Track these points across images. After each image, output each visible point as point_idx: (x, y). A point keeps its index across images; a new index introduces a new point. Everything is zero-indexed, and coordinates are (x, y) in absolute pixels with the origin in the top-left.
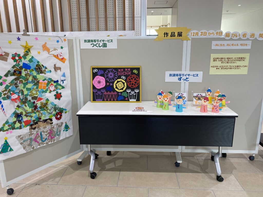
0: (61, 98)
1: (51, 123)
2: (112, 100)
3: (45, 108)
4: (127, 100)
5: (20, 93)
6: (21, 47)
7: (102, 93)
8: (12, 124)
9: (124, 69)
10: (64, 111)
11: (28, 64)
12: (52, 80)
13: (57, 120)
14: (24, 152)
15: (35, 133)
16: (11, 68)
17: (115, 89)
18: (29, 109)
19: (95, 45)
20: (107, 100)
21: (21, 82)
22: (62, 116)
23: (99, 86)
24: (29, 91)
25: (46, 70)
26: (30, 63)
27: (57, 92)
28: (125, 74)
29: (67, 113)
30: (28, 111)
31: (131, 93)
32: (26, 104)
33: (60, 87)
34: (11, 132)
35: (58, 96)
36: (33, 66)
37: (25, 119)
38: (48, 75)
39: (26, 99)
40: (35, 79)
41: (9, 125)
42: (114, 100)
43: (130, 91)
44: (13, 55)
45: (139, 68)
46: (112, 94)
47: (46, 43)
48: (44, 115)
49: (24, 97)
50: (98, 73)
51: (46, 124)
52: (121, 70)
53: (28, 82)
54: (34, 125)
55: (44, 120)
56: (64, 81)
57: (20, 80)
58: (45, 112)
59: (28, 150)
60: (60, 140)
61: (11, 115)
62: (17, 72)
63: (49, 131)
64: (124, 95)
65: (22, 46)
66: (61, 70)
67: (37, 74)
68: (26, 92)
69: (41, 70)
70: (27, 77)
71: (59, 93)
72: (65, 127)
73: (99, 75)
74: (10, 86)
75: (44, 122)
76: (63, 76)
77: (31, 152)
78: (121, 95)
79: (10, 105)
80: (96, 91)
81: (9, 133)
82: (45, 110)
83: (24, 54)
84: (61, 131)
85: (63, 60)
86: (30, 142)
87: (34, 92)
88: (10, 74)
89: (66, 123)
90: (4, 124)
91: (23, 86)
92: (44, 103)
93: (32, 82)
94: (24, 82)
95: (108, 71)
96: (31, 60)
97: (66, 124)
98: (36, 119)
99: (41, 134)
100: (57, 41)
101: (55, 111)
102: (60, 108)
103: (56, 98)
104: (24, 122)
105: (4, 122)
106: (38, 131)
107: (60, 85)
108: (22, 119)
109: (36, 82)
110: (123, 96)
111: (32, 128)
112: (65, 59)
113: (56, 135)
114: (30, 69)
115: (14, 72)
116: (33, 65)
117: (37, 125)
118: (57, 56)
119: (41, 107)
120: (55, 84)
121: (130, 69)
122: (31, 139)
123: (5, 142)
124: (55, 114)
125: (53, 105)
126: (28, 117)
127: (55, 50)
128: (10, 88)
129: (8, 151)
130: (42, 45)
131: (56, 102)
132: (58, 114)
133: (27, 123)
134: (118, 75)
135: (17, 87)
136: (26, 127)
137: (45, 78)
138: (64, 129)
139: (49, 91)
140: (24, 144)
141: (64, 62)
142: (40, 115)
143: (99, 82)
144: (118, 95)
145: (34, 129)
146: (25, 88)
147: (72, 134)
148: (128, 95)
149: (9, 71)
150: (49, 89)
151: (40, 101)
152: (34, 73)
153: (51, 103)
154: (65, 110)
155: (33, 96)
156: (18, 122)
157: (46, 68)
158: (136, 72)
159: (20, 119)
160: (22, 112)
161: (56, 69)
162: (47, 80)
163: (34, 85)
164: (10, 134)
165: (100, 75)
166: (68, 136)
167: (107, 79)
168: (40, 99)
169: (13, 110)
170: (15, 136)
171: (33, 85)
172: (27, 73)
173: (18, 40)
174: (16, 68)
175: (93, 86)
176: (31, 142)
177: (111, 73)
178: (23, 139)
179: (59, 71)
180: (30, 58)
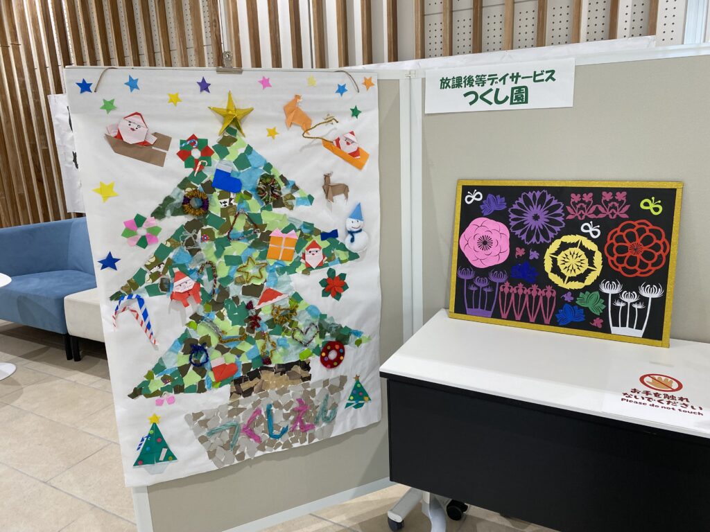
0: (345, 295)
1: (304, 376)
2: (533, 319)
3: (286, 325)
4: (600, 326)
5: (205, 271)
6: (211, 114)
7: (492, 285)
8: (174, 374)
9: (597, 192)
10: (352, 338)
11: (232, 176)
12: (314, 231)
13: (324, 369)
14: (211, 466)
15: (249, 406)
16: (174, 190)
17: (547, 274)
18: (230, 328)
19: (482, 97)
20: (511, 317)
21: (208, 235)
22: (343, 354)
23: (482, 259)
24: (234, 268)
25: (296, 195)
26: (239, 169)
27: (331, 272)
28: (601, 216)
29: (363, 345)
30: (227, 336)
31: (621, 301)
32: (222, 311)
33: (342, 255)
34: (171, 401)
35: (334, 286)
36: (250, 179)
37: (216, 359)
38: (301, 213)
39: (224, 292)
40: (256, 227)
41: (165, 375)
42: (539, 321)
43: (616, 291)
44: (182, 142)
45: (672, 192)
46: (534, 296)
47: (297, 97)
48: (281, 349)
49: (217, 287)
50: (481, 207)
51: (287, 380)
52: (582, 197)
53: (231, 236)
54: (245, 381)
55: (279, 366)
56: (356, 236)
57: (204, 228)
58: (285, 340)
59: (223, 463)
60: (333, 435)
61: (173, 345)
62: (195, 203)
63: (296, 405)
64: (590, 305)
65: (215, 110)
66: (349, 194)
67: (261, 210)
68: (223, 271)
69: (278, 197)
70: (228, 219)
71: (337, 274)
72: (352, 394)
73: (485, 217)
74: (171, 249)
75: (282, 373)
76: (352, 216)
77: (232, 469)
78: (573, 303)
79: (169, 313)
80: (470, 277)
81: (165, 402)
82: (287, 332)
83: (221, 137)
84: (337, 405)
85: (356, 157)
86: (231, 437)
87: (252, 270)
88: (171, 210)
89: (357, 378)
90: (149, 372)
91: (215, 248)
92: (282, 308)
93: (246, 235)
94: (217, 237)
95: (526, 198)
96: (242, 161)
97: (358, 382)
98: (253, 360)
99: (269, 412)
100: (337, 88)
101: (322, 336)
102: (339, 328)
103: (325, 294)
104: (212, 369)
105: (151, 366)
106: (259, 401)
107: (343, 247)
108: (207, 360)
109: (259, 235)
110: (580, 307)
111: (239, 392)
112: (366, 156)
113: (320, 420)
114: (239, 191)
115: (183, 203)
116: (251, 176)
117: (256, 380)
118: (335, 143)
119: (271, 323)
120: (325, 244)
121: (625, 193)
122: (234, 428)
123: (151, 429)
124: (320, 346)
125: (314, 316)
126: (228, 354)
127: (330, 120)
128: (171, 255)
129: (162, 457)
130: (285, 103)
131: (327, 305)
132: (329, 348)
133: (223, 374)
134: (569, 217)
135: (193, 252)
136: (220, 386)
137: (291, 224)
138: (349, 399)
139: (303, 267)
140: (212, 441)
141: (360, 166)
142: (269, 348)
143: (485, 243)
144: (561, 303)
145: (248, 393)
146: (223, 257)
147: (376, 420)
148: (604, 307)
149: (168, 200)
150: (302, 260)
151: (270, 302)
152: (254, 205)
153: (307, 309)
154: (357, 333)
155: (248, 282)
156: (193, 369)
157: (295, 188)
158: (656, 210)
159: (202, 359)
160: (208, 337)
161: (332, 189)
162: (296, 231)
163: (254, 246)
164: (168, 406)
165: (490, 217)
166: (361, 424)
167: (518, 232)
168: (272, 294)
169: (180, 330)
170: (184, 415)
171: (249, 247)
172: (227, 204)
173: (201, 90)
174: (192, 186)
175: (461, 254)
176: (233, 437)
177: (535, 210)
178: (207, 427)
179: (339, 199)
180: (239, 154)
